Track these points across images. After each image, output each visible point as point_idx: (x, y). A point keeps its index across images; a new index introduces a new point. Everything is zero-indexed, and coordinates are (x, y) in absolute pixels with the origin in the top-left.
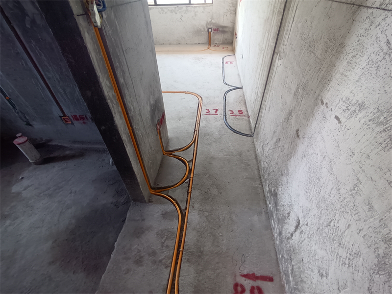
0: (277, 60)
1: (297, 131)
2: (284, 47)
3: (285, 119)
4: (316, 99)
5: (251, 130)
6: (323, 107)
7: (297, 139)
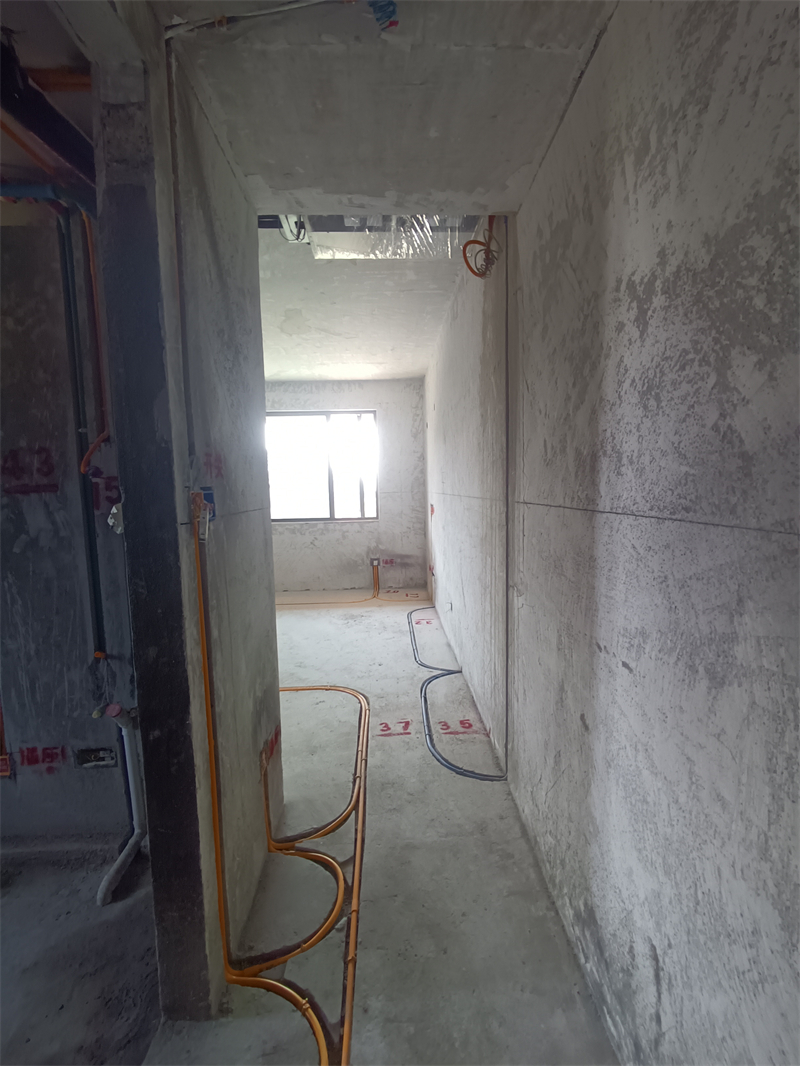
0: (516, 598)
1: (582, 717)
2: (521, 575)
3: (557, 703)
4: (590, 646)
5: (498, 765)
6: (603, 655)
7: (586, 734)
